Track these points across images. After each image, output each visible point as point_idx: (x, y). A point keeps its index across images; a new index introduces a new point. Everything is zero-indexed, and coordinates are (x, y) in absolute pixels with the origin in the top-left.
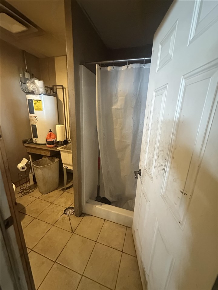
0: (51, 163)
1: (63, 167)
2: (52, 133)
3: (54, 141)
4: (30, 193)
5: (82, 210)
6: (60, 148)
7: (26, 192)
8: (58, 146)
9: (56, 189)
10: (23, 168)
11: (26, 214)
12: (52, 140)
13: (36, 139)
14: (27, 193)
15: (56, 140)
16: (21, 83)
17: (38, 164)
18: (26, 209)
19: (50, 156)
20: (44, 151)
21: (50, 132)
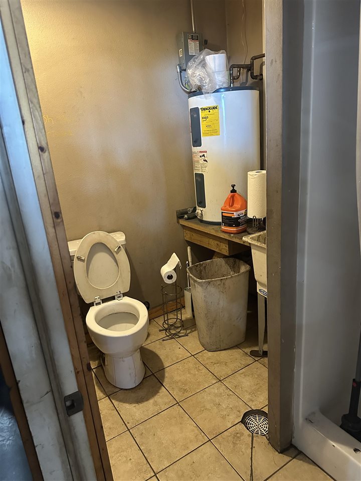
0: (232, 273)
1: (258, 291)
2: (236, 195)
3: (239, 218)
4: (180, 337)
5: (292, 437)
6: (252, 238)
7: (173, 332)
8: (249, 230)
9: (237, 346)
10: (170, 277)
11: (162, 385)
12: (235, 215)
13: (202, 209)
14: (174, 334)
15: (246, 215)
16: (181, 72)
17: (201, 272)
18: (166, 375)
19: (227, 254)
20: (217, 242)
21: (233, 191)
